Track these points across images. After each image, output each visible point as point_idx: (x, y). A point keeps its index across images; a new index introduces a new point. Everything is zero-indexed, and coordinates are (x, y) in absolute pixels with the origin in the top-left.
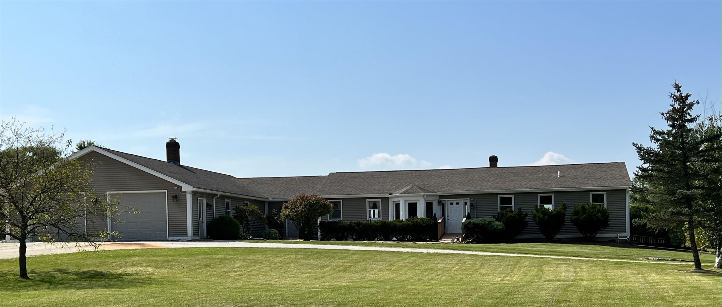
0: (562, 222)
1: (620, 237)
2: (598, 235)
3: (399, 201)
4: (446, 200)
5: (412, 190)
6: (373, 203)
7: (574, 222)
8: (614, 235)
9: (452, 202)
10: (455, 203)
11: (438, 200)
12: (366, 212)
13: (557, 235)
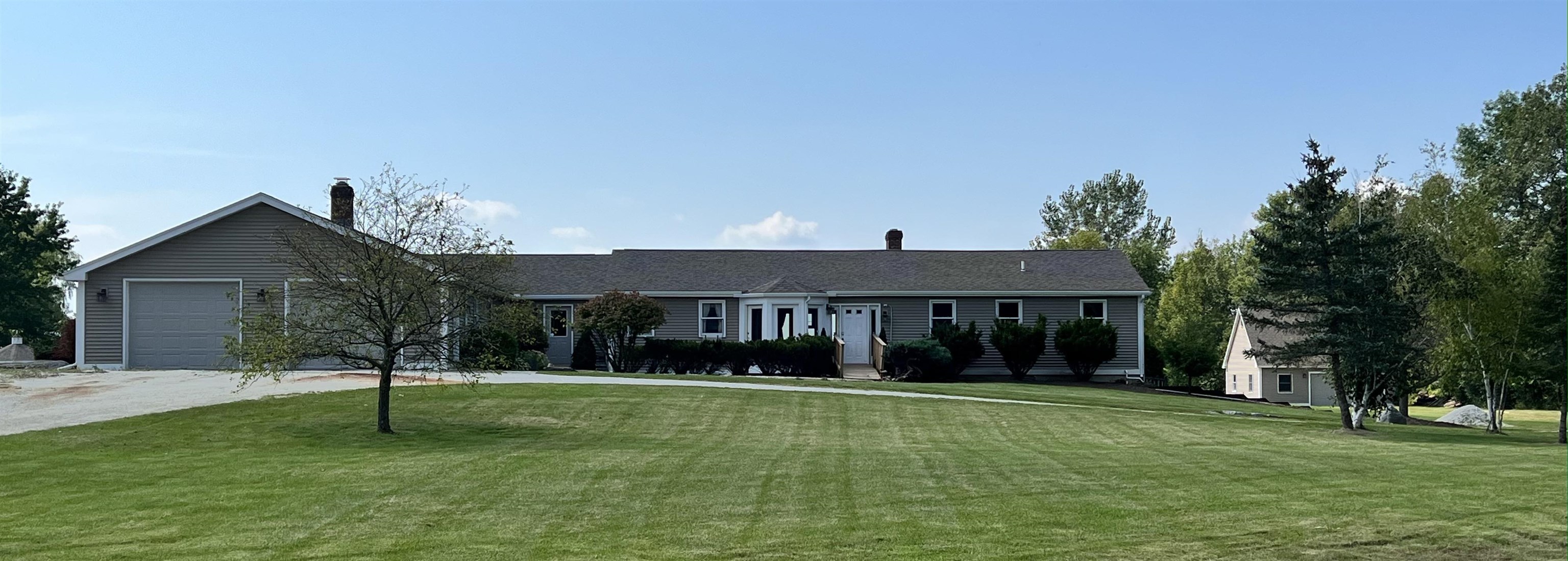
0: (1041, 348)
1: (1129, 376)
2: (1099, 372)
3: (761, 305)
4: (840, 305)
5: (784, 287)
6: (709, 307)
7: (1060, 347)
8: (1120, 372)
9: (849, 309)
10: (854, 310)
11: (827, 305)
12: (698, 322)
13: (1030, 370)
